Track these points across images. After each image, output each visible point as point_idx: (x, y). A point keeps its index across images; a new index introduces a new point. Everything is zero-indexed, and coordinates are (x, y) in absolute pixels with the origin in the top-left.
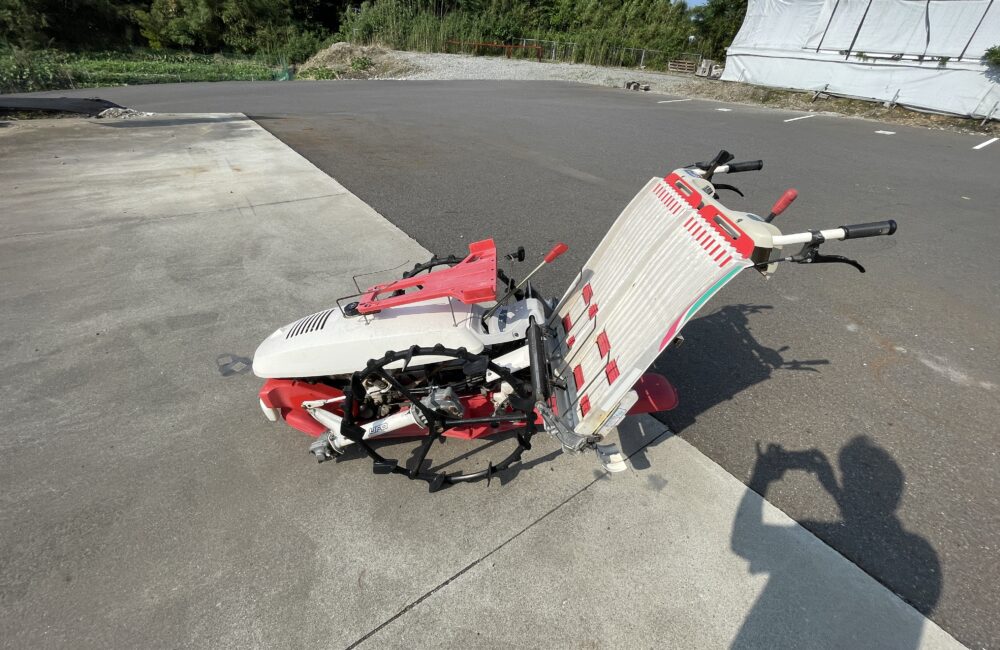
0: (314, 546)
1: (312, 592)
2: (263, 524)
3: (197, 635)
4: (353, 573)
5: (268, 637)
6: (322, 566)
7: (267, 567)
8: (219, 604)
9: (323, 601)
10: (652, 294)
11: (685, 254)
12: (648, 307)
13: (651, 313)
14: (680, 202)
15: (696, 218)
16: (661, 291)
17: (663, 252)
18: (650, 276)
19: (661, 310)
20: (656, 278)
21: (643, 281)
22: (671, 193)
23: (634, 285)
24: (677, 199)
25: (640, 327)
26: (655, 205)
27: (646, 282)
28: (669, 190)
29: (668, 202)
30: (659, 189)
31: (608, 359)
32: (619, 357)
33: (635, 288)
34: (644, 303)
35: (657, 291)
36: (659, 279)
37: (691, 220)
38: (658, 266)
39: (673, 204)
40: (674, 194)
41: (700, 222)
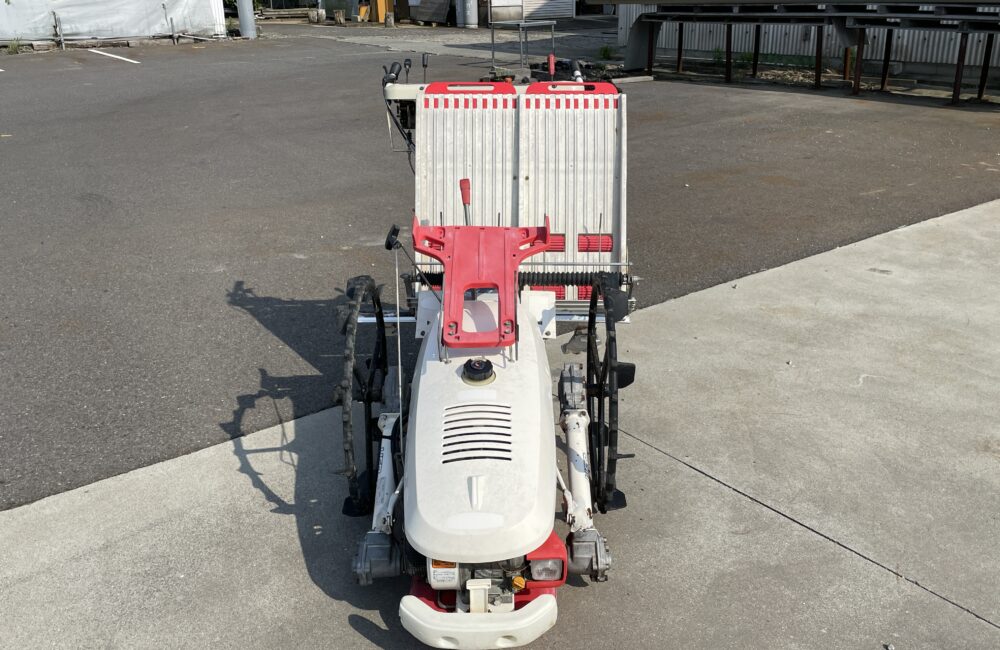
0: (722, 575)
1: (772, 564)
2: (711, 631)
3: (861, 636)
4: (738, 540)
5: (831, 583)
6: (740, 563)
7: (764, 607)
8: (824, 631)
9: (777, 554)
10: (562, 167)
11: (561, 124)
12: (571, 176)
13: (580, 177)
14: (490, 98)
15: (533, 97)
16: (571, 157)
17: (532, 137)
18: (542, 159)
19: (590, 166)
20: (552, 155)
21: (536, 168)
22: (461, 98)
23: (527, 178)
24: (479, 98)
25: (580, 193)
26: (455, 115)
27: (542, 166)
28: (451, 97)
29: (471, 104)
30: (432, 103)
31: (571, 243)
32: (585, 228)
33: (531, 178)
34: (562, 177)
35: (566, 160)
36: (556, 153)
37: (528, 102)
38: (541, 147)
39: (480, 103)
40: (468, 96)
41: (542, 97)
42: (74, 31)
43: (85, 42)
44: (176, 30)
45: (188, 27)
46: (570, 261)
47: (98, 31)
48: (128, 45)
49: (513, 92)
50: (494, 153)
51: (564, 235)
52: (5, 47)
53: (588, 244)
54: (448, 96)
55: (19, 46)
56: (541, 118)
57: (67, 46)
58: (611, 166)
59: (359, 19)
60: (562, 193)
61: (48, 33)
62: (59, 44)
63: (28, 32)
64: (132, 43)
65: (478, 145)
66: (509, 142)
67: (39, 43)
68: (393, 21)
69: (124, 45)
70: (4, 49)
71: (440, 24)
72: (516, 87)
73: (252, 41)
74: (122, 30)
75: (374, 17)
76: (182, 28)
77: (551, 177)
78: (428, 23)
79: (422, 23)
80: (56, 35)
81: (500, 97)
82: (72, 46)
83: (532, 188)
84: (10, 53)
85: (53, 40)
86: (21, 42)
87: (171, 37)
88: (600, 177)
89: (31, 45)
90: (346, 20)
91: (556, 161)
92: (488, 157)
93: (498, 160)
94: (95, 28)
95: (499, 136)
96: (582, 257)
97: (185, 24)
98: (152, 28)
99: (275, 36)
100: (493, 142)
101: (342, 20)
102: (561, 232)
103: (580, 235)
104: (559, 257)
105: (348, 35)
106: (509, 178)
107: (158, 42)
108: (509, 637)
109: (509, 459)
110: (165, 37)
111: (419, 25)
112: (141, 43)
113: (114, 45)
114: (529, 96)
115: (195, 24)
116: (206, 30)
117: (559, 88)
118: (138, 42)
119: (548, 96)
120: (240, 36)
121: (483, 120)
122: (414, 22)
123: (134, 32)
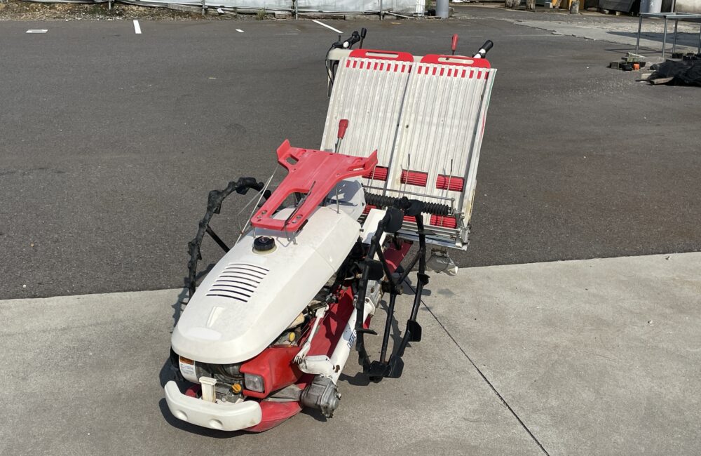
10: (435, 120)
11: (441, 87)
12: (440, 128)
13: (447, 130)
14: (393, 63)
15: (424, 66)
16: (443, 113)
17: (416, 95)
18: (421, 113)
19: (456, 122)
20: (429, 110)
21: (416, 119)
22: (373, 61)
23: (407, 127)
24: (386, 62)
25: (445, 142)
26: (366, 73)
27: (420, 118)
28: (366, 61)
29: (379, 67)
30: (352, 64)
31: (432, 181)
32: (444, 170)
33: (411, 127)
34: (434, 128)
35: (439, 116)
36: (433, 109)
37: (420, 68)
38: (422, 104)
39: (385, 67)
40: (377, 61)
41: (431, 66)
42: (307, 5)
43: (312, 14)
44: (384, 8)
45: (394, 6)
46: (428, 194)
47: (324, 5)
48: (344, 18)
49: (412, 60)
50: (387, 105)
51: (427, 174)
52: (255, 14)
53: (443, 183)
54: (364, 60)
55: (265, 14)
56: (426, 81)
57: (299, 16)
58: (472, 124)
59: (551, 5)
60: (431, 141)
61: (288, 5)
62: (293, 14)
63: (274, 3)
64: (348, 17)
65: (377, 98)
66: (399, 99)
67: (279, 13)
68: (577, 9)
69: (341, 18)
70: (254, 16)
71: (624, 13)
72: (414, 57)
73: (444, 20)
74: (342, 6)
75: (565, 5)
76: (389, 7)
77: (426, 127)
78: (612, 12)
79: (607, 12)
80: (293, 7)
81: (400, 63)
82: (303, 16)
83: (409, 134)
84: (257, 19)
85: (290, 11)
86: (267, 12)
87: (379, 14)
88: (462, 132)
89: (274, 14)
90: (536, 5)
91: (432, 116)
92: (382, 108)
93: (389, 111)
94: (323, 4)
95: (393, 92)
96: (438, 192)
97: (392, 4)
98: (366, 6)
99: (466, 17)
100: (389, 95)
101: (532, 6)
102: (425, 171)
103: (439, 175)
104: (421, 190)
105: (529, 18)
106: (395, 124)
107: (368, 17)
108: (220, 422)
109: (246, 301)
110: (374, 14)
111: (604, 13)
112: (355, 18)
113: (334, 18)
114: (422, 64)
115: (401, 4)
116: (409, 9)
117: (451, 60)
118: (352, 16)
119: (436, 66)
120: (434, 15)
121: (384, 79)
122: (600, 10)
123: (352, 8)
